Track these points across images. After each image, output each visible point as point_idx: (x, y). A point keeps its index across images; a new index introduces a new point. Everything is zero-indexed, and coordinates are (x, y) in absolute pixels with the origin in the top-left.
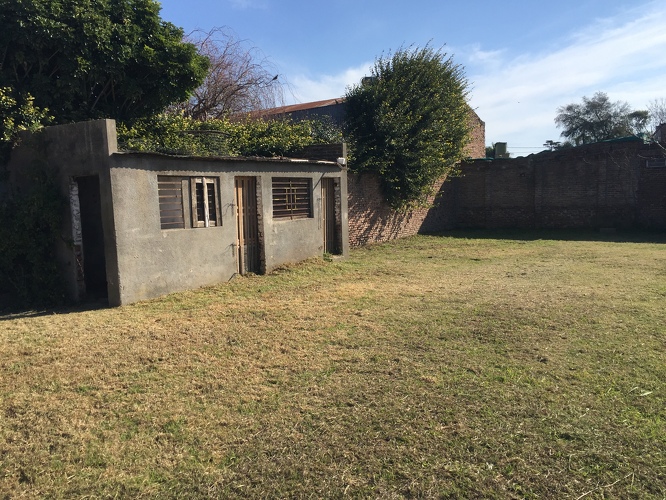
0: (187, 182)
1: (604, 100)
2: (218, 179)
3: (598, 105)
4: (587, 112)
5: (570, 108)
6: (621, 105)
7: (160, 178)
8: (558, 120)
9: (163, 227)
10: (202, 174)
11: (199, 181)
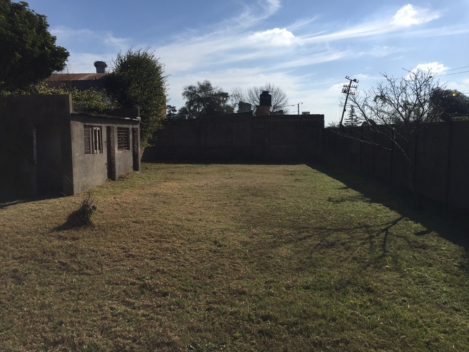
0: (91, 129)
1: (209, 85)
2: (101, 127)
3: (206, 87)
4: (200, 92)
5: (190, 88)
6: (218, 89)
7: (85, 126)
8: (184, 94)
9: (86, 153)
10: (96, 125)
11: (95, 128)
